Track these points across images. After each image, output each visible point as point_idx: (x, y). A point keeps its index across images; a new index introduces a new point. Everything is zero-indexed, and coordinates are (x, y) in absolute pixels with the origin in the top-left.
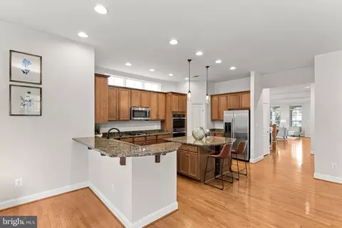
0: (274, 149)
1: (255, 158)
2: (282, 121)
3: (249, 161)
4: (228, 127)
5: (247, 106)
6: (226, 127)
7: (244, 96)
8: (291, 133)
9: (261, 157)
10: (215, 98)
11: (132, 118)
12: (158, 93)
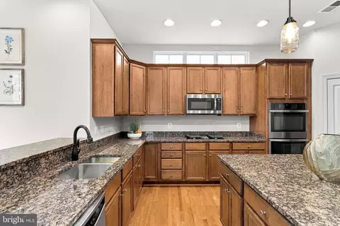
11: (188, 112)
12: (239, 66)
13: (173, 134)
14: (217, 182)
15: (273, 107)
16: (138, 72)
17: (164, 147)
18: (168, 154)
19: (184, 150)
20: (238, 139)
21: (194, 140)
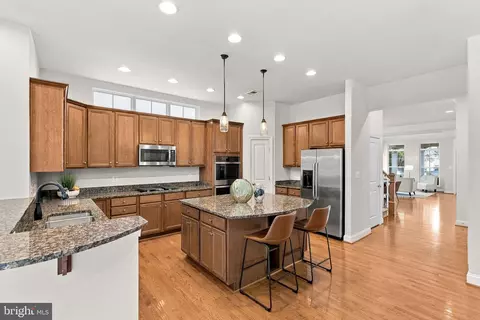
0: (391, 216)
1: (352, 233)
2: (407, 167)
3: (342, 239)
4: (308, 177)
5: (339, 142)
6: (305, 178)
7: (336, 125)
8: (422, 185)
9: (367, 231)
10: (291, 130)
11: (141, 163)
12: (191, 121)
13: (120, 188)
14: (178, 230)
15: (219, 159)
16: (77, 115)
17: (115, 203)
18: (120, 210)
19: (138, 204)
20: (190, 189)
21: (148, 192)
